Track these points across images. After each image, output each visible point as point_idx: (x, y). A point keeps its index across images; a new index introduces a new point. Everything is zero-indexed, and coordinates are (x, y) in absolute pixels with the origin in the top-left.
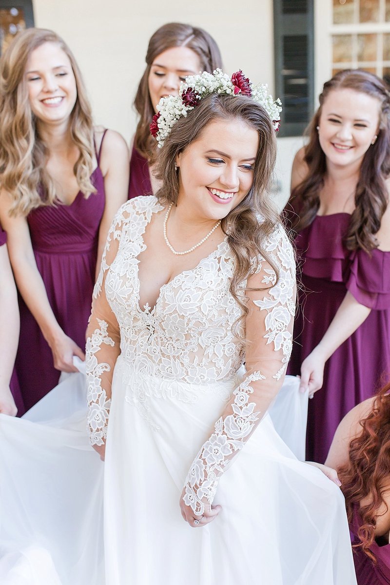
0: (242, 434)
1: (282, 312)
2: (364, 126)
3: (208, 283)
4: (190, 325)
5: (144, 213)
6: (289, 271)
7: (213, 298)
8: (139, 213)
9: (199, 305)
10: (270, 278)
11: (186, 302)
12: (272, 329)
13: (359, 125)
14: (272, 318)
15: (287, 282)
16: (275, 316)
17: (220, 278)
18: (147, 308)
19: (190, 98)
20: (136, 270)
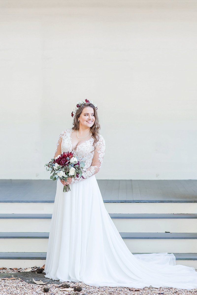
1: (102, 154)
3: (88, 146)
4: (84, 154)
5: (70, 132)
6: (104, 146)
7: (89, 149)
8: (68, 132)
9: (87, 150)
10: (101, 147)
11: (84, 149)
12: (100, 157)
18: (74, 150)
19: (78, 106)
20: (71, 142)
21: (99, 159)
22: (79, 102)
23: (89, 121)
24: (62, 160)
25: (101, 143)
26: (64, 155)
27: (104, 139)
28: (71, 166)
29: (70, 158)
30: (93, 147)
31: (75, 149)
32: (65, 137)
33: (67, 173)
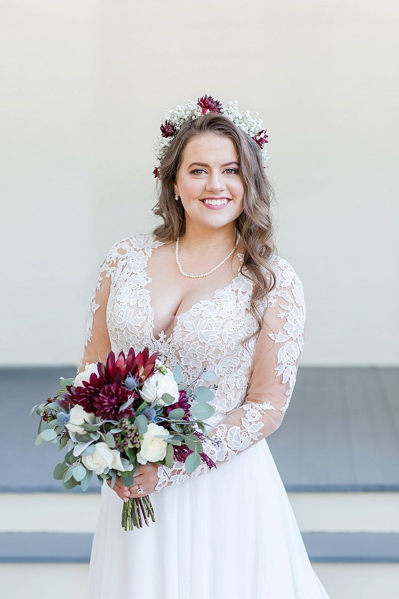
1: (293, 346)
3: (228, 312)
4: (210, 353)
5: (143, 250)
6: (301, 308)
7: (233, 327)
8: (137, 249)
9: (220, 332)
10: (285, 313)
11: (207, 330)
12: (283, 362)
14: (285, 351)
15: (299, 318)
16: (287, 350)
17: (239, 309)
18: (162, 336)
19: (168, 130)
20: (149, 299)
21: (280, 370)
22: (171, 112)
23: (212, 199)
24: (104, 393)
25: (287, 296)
26: (110, 367)
27: (297, 278)
28: (148, 417)
29: (141, 381)
30: (251, 320)
31: (169, 328)
32: (125, 276)
33: (130, 453)
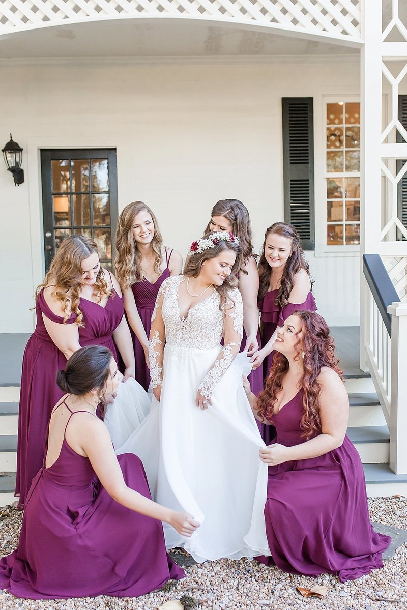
0: (227, 367)
1: (239, 318)
2: (284, 251)
3: (209, 307)
4: (203, 324)
7: (212, 313)
8: (174, 283)
9: (206, 315)
13: (281, 250)
15: (240, 307)
21: (236, 329)
